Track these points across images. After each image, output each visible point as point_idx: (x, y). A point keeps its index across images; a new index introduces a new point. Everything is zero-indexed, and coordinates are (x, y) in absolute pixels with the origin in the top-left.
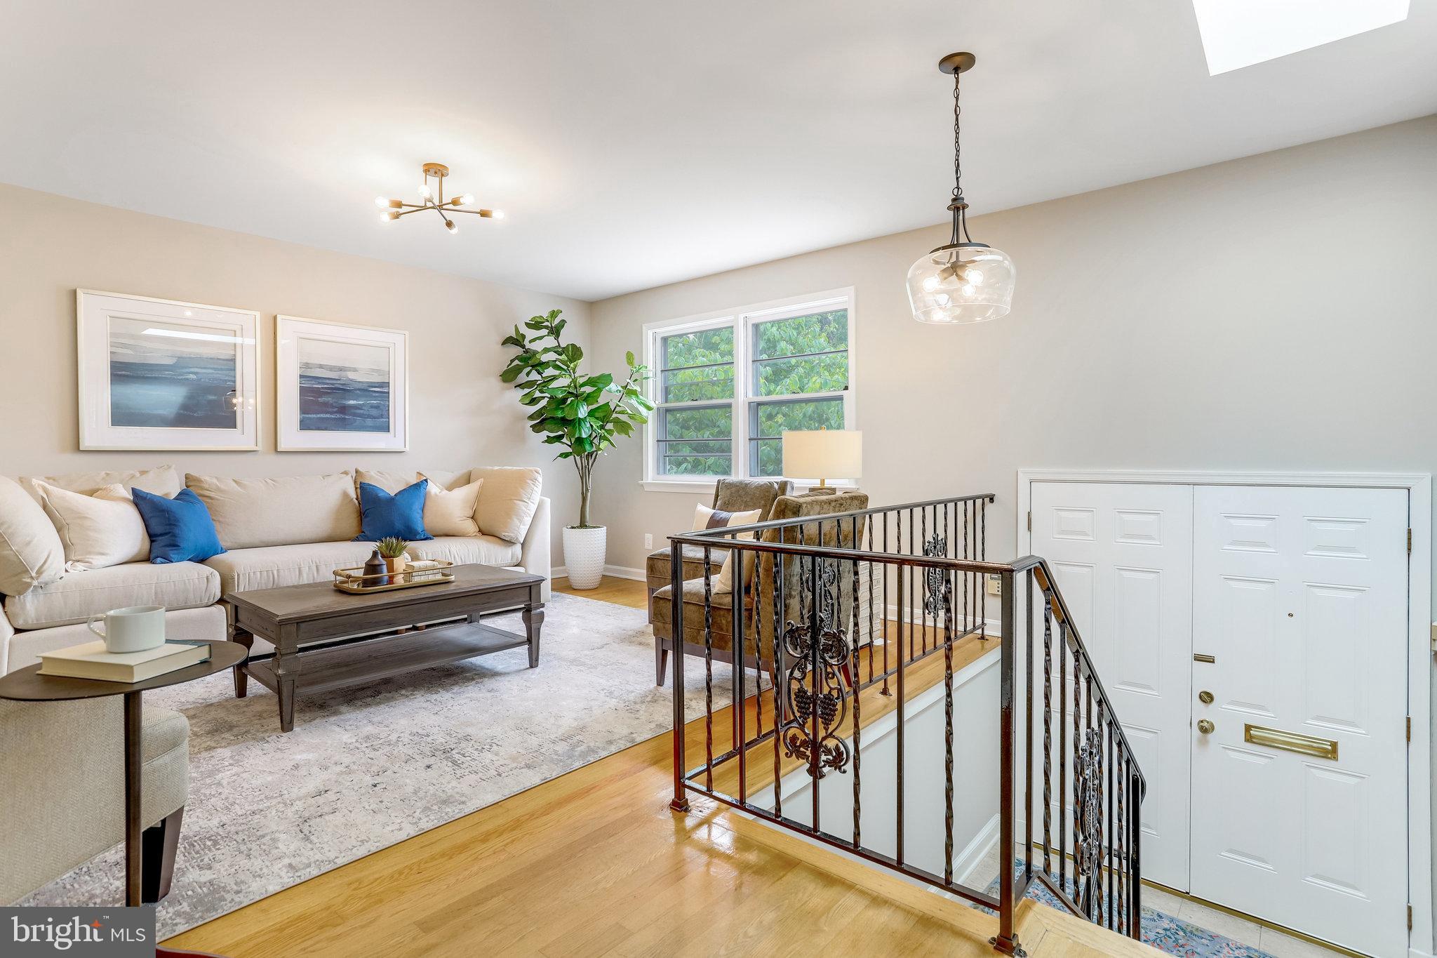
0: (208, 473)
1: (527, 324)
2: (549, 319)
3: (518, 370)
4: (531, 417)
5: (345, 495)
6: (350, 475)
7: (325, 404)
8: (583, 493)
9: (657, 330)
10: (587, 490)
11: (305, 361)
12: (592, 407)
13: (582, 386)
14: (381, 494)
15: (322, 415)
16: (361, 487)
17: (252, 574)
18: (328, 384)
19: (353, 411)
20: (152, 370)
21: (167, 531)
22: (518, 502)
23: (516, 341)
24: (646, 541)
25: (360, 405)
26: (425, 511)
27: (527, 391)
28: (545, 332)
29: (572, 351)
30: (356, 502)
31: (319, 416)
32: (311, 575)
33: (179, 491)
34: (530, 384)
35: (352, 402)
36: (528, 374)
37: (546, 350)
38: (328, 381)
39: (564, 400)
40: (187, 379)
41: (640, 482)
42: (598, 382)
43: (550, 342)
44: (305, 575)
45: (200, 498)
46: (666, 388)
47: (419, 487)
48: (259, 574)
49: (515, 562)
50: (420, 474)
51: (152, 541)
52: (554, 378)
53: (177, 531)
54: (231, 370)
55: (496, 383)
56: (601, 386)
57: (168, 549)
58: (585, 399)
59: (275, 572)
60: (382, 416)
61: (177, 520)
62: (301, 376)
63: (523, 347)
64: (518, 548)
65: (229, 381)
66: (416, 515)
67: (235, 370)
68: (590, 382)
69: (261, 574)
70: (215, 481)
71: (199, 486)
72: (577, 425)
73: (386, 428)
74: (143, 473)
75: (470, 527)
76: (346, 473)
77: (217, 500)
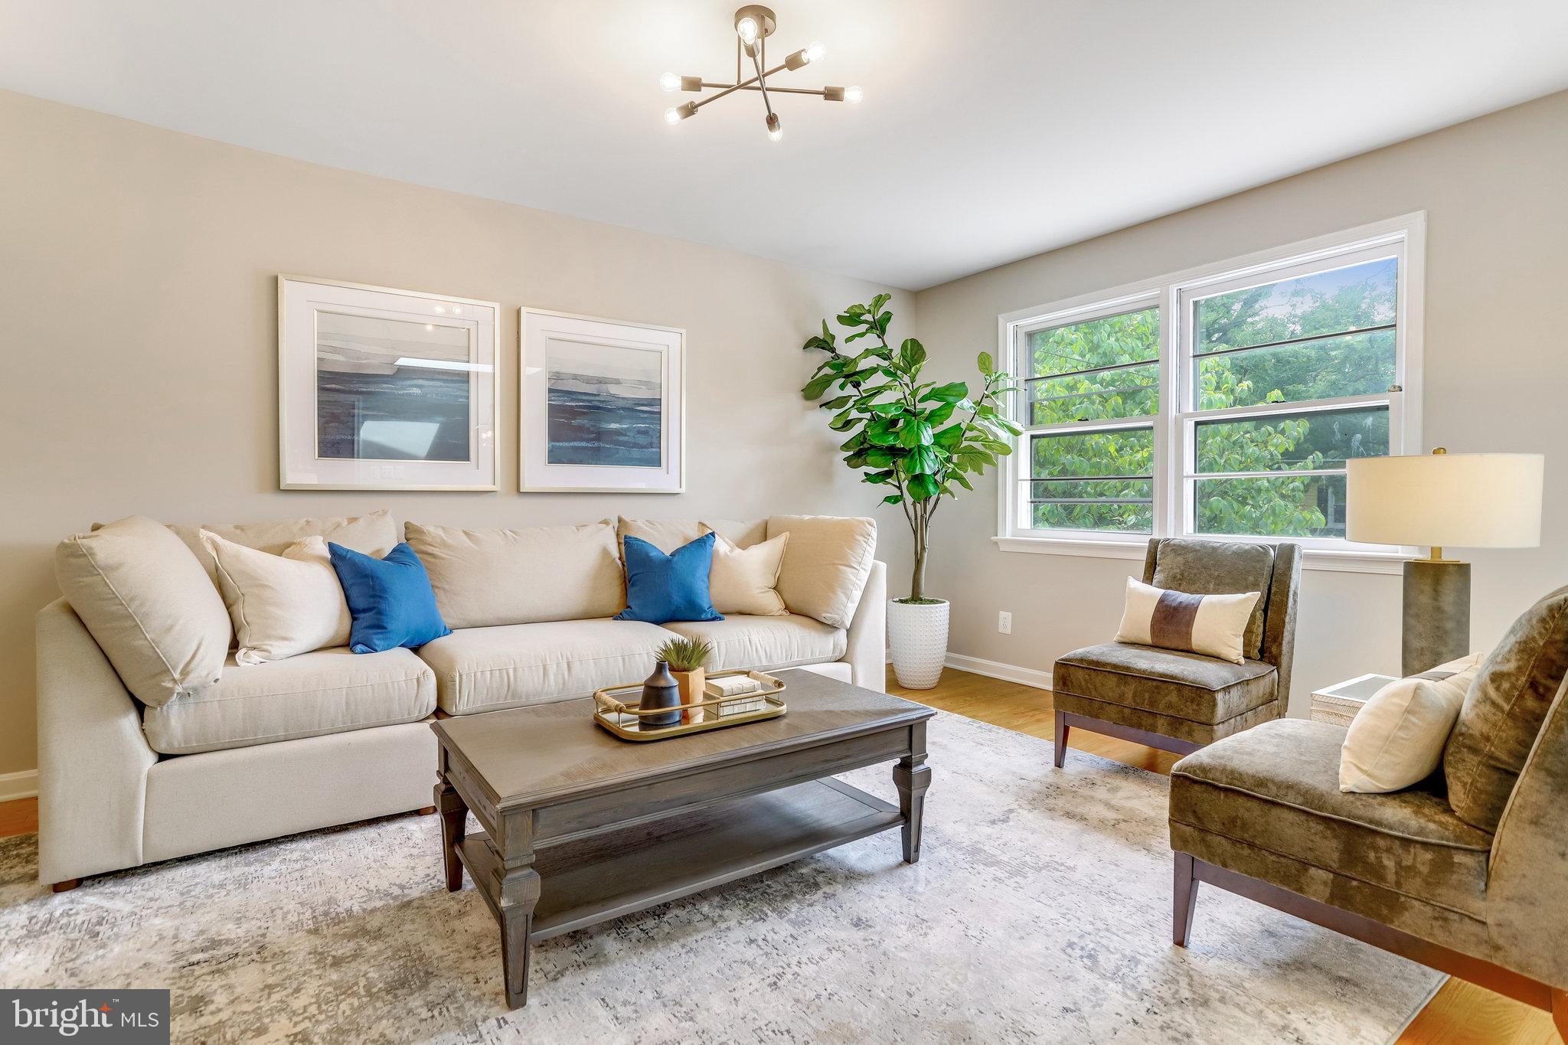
0: (432, 521)
1: (840, 318)
2: (872, 309)
3: (827, 381)
4: (846, 447)
5: (605, 552)
6: (611, 526)
7: (581, 428)
8: (916, 553)
9: (1020, 323)
10: (923, 548)
11: (555, 370)
12: (939, 429)
13: (923, 400)
14: (653, 554)
15: (576, 444)
16: (626, 543)
17: (479, 674)
18: (583, 401)
19: (616, 438)
20: (368, 383)
21: (371, 606)
22: (844, 568)
23: (822, 343)
24: (1001, 623)
25: (625, 429)
26: (712, 578)
27: (837, 411)
28: (863, 328)
29: (912, 350)
30: (619, 562)
31: (572, 444)
32: (560, 677)
33: (394, 544)
34: (841, 402)
35: (613, 426)
36: (842, 387)
37: (868, 352)
38: (584, 398)
39: (894, 422)
40: (410, 394)
41: (993, 538)
42: (947, 395)
43: (872, 341)
44: (552, 677)
45: (418, 556)
46: (1032, 406)
47: (703, 543)
48: (488, 674)
49: (838, 655)
50: (703, 525)
51: (354, 619)
52: (878, 391)
53: (383, 606)
54: (463, 382)
55: (796, 401)
56: (951, 399)
57: (371, 631)
58: (927, 419)
59: (511, 672)
60: (651, 445)
61: (384, 590)
62: (550, 391)
63: (833, 350)
64: (842, 634)
65: (461, 397)
66: (700, 586)
67: (468, 382)
68: (935, 394)
69: (491, 674)
70: (441, 532)
71: (420, 540)
72: (917, 454)
73: (656, 462)
74: (353, 520)
75: (773, 602)
76: (606, 522)
77: (443, 559)
